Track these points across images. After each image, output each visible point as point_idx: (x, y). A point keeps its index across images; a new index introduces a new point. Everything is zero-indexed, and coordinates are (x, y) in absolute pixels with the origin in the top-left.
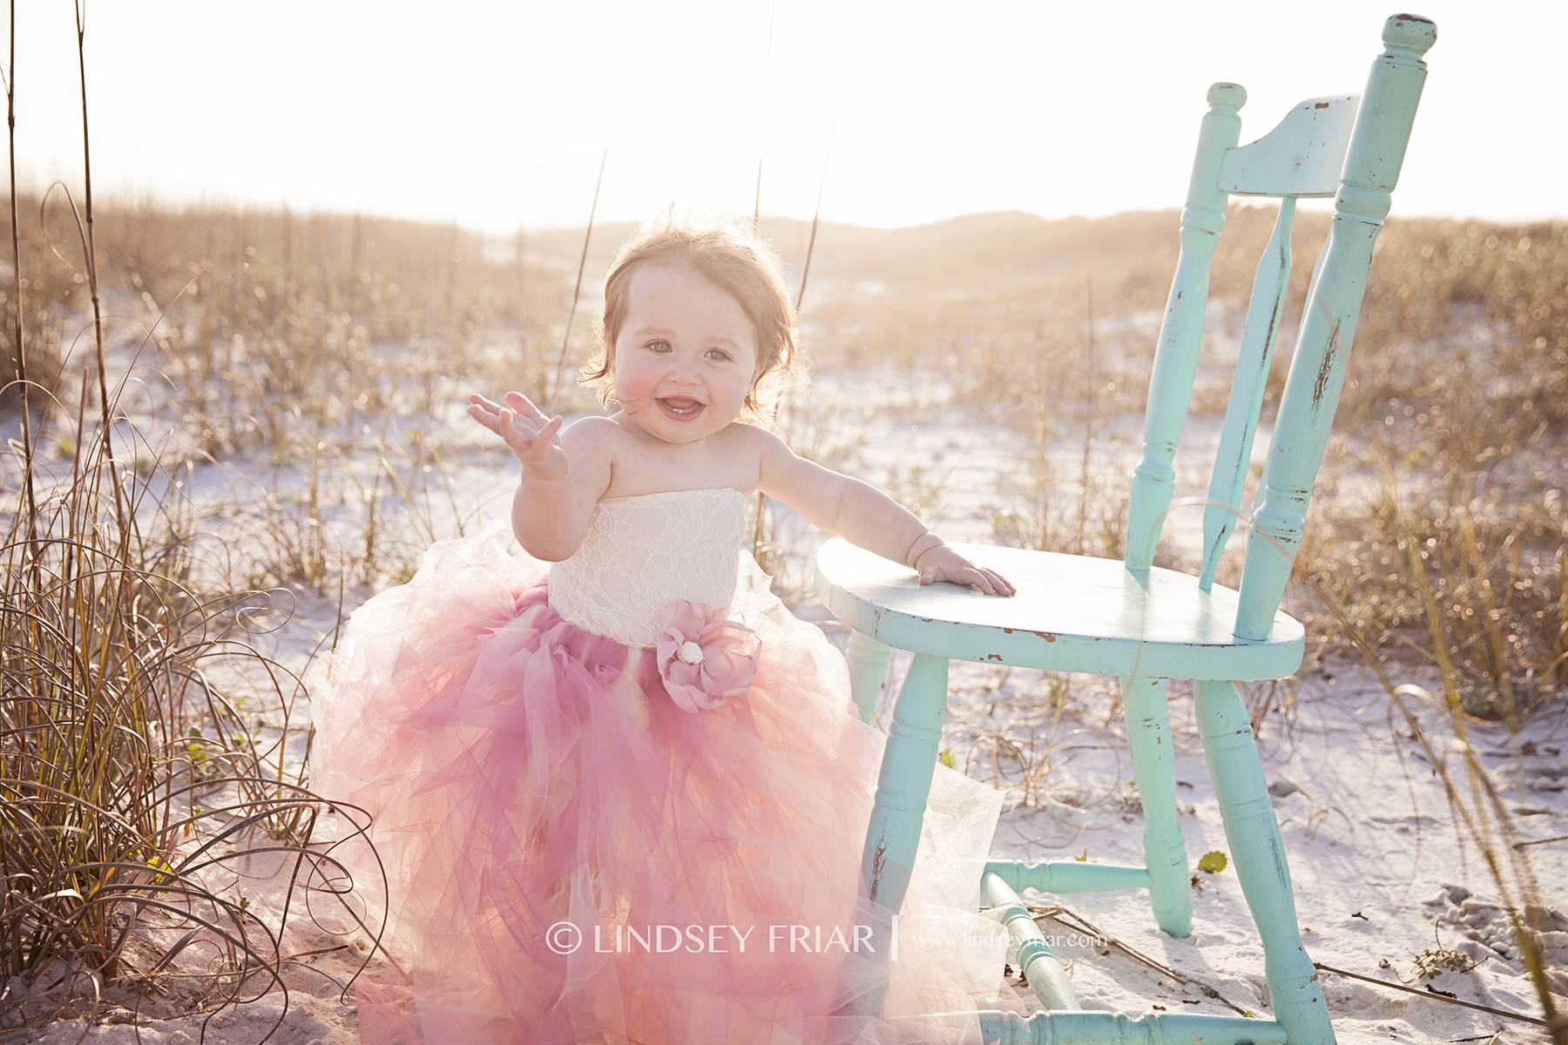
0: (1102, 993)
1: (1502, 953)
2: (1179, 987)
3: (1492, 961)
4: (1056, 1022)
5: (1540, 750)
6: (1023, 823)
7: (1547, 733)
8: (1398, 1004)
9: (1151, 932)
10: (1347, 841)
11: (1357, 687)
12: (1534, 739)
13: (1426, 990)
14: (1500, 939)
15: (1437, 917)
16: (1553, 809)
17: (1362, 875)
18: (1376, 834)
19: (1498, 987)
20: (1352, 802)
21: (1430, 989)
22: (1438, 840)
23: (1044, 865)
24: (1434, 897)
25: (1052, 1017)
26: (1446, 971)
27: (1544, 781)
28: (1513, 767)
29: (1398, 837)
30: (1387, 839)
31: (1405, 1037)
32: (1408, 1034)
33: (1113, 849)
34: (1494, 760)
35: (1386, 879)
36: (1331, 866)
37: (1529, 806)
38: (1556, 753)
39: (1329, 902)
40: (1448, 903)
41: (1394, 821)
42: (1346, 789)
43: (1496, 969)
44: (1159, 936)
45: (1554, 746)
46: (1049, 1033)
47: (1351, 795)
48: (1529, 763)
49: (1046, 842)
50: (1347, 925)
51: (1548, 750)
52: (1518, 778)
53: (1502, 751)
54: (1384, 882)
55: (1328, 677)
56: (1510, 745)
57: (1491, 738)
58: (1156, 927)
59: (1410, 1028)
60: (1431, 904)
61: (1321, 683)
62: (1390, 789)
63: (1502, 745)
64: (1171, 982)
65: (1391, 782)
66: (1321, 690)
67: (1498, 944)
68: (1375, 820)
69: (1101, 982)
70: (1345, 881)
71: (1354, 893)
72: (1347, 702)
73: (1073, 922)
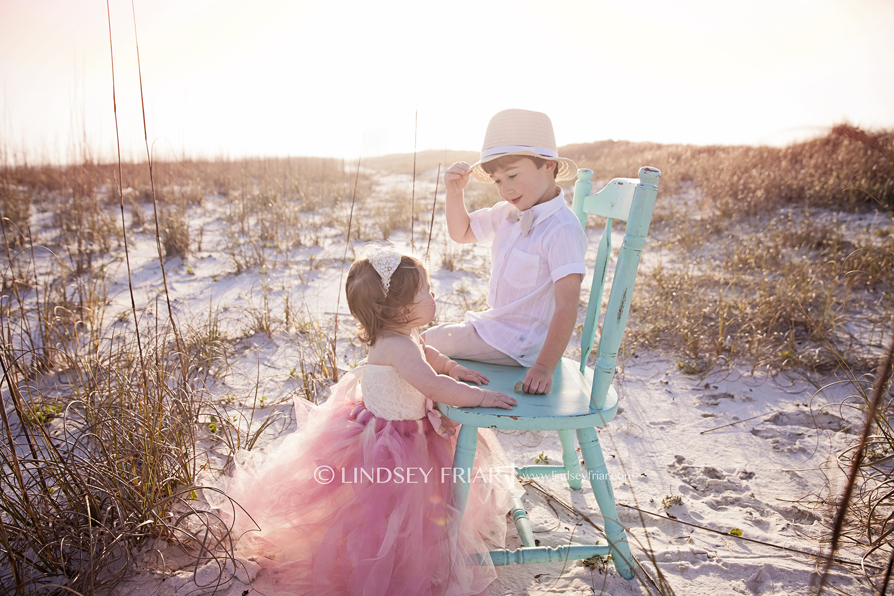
0: (546, 522)
1: (695, 488)
2: (575, 517)
3: (691, 493)
4: (524, 553)
5: (711, 386)
6: (521, 436)
7: (714, 379)
8: (656, 520)
9: (566, 488)
10: (641, 436)
11: (647, 360)
12: (709, 382)
13: (666, 516)
14: (695, 482)
15: (672, 472)
16: (715, 414)
17: (646, 452)
18: (652, 430)
19: (693, 510)
20: (644, 415)
21: (668, 514)
22: (674, 432)
23: (525, 468)
24: (671, 463)
25: (523, 551)
26: (673, 505)
27: (713, 401)
28: (701, 395)
29: (660, 431)
30: (655, 433)
31: (657, 537)
32: (659, 535)
33: (554, 446)
34: (695, 391)
35: (655, 453)
36: (634, 448)
37: (707, 413)
38: (716, 388)
39: (633, 467)
40: (677, 465)
41: (659, 423)
42: (642, 408)
43: (693, 497)
44: (569, 490)
45: (716, 385)
46: (522, 558)
47: (644, 411)
48: (707, 393)
49: (530, 445)
50: (639, 479)
51: (714, 387)
52: (703, 400)
53: (698, 388)
54: (653, 455)
55: (637, 357)
56: (701, 385)
57: (693, 382)
58: (568, 486)
59: (660, 532)
60: (670, 466)
61: (634, 359)
62: (658, 407)
63: (697, 386)
64: (572, 515)
65: (658, 404)
66: (633, 361)
67: (693, 484)
68: (651, 423)
69: (546, 516)
70: (640, 455)
71: (642, 461)
72: (643, 367)
73: (537, 486)
